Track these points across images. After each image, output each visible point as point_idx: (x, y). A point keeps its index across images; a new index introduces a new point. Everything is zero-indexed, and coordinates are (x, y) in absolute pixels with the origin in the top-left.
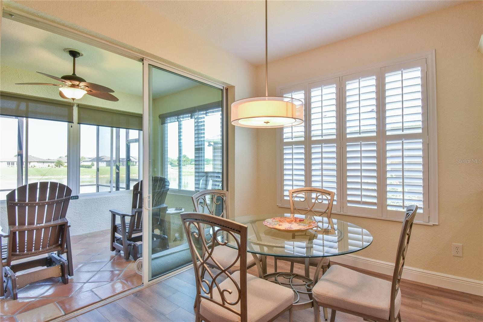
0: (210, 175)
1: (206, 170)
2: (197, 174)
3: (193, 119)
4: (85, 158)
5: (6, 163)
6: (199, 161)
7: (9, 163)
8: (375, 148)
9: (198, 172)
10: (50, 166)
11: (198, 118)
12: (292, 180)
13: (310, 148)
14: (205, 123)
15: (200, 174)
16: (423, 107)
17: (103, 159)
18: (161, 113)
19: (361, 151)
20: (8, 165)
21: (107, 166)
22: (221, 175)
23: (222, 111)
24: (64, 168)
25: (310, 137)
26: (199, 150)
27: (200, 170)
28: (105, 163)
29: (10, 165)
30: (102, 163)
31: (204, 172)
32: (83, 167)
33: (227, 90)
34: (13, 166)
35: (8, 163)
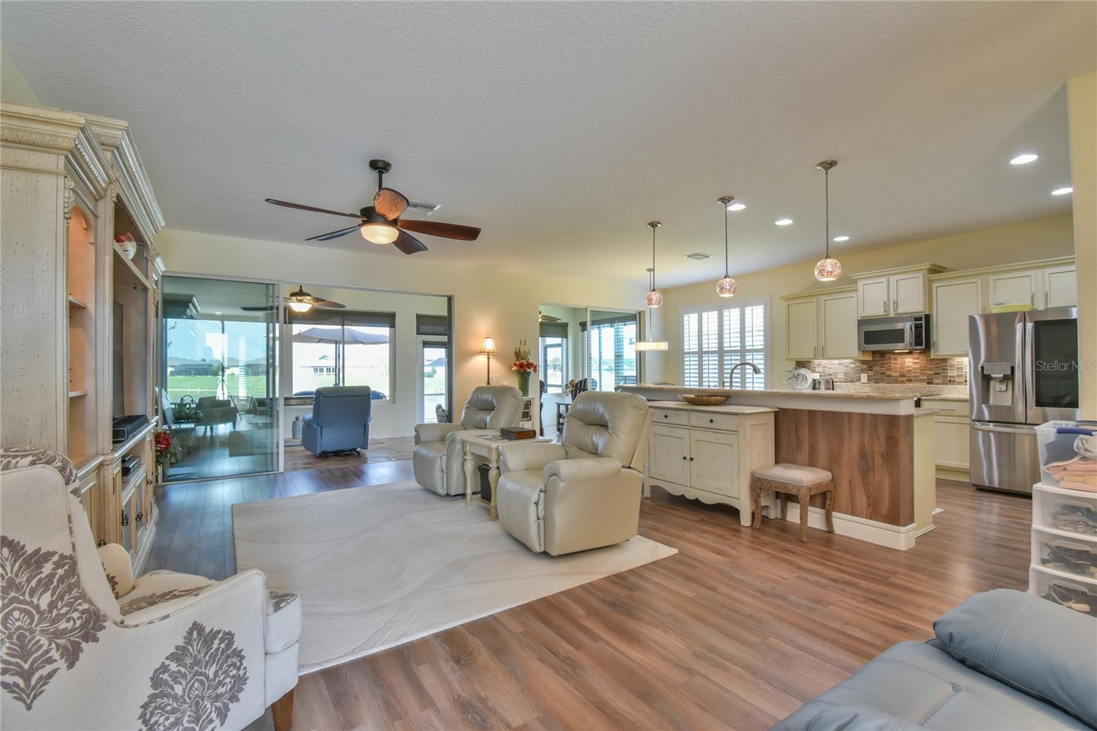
0: (628, 378)
1: (625, 374)
2: (617, 378)
3: (613, 328)
5: (313, 369)
6: (618, 366)
7: (316, 369)
8: (739, 358)
9: (618, 377)
11: (617, 328)
12: (690, 377)
13: (702, 357)
14: (624, 333)
15: (620, 378)
16: (764, 341)
18: (582, 321)
19: (731, 360)
22: (635, 378)
23: (636, 323)
25: (702, 349)
26: (618, 356)
27: (620, 375)
29: (317, 372)
31: (623, 376)
33: (640, 313)
34: (322, 373)
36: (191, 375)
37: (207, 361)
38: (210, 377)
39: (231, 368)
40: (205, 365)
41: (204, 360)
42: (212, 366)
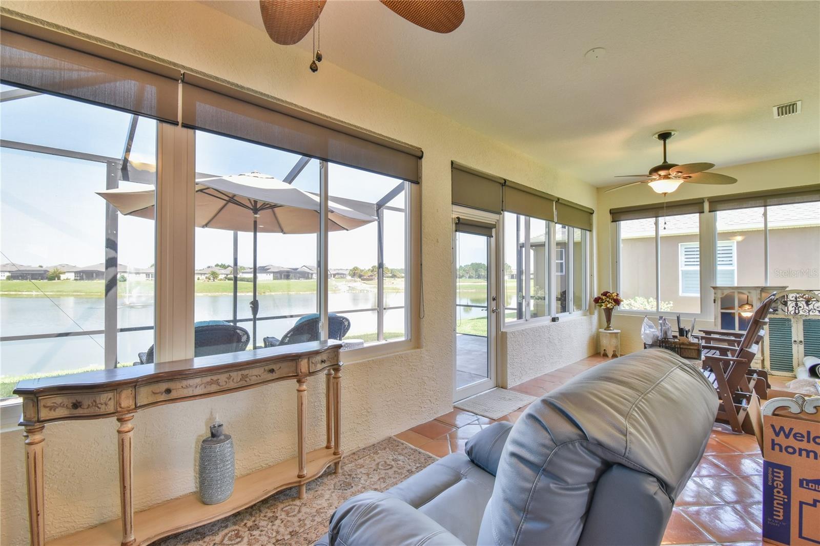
4: (244, 268)
5: (145, 275)
10: (200, 279)
17: (269, 269)
20: (147, 277)
21: (274, 279)
24: (219, 281)
28: (272, 275)
30: (268, 274)
32: (244, 281)
35: (147, 275)
36: (26, 279)
37: (44, 267)
38: (46, 281)
39: (66, 274)
40: (41, 270)
41: (41, 267)
42: (48, 271)
